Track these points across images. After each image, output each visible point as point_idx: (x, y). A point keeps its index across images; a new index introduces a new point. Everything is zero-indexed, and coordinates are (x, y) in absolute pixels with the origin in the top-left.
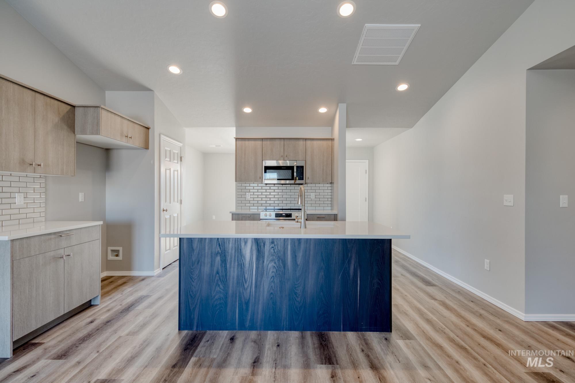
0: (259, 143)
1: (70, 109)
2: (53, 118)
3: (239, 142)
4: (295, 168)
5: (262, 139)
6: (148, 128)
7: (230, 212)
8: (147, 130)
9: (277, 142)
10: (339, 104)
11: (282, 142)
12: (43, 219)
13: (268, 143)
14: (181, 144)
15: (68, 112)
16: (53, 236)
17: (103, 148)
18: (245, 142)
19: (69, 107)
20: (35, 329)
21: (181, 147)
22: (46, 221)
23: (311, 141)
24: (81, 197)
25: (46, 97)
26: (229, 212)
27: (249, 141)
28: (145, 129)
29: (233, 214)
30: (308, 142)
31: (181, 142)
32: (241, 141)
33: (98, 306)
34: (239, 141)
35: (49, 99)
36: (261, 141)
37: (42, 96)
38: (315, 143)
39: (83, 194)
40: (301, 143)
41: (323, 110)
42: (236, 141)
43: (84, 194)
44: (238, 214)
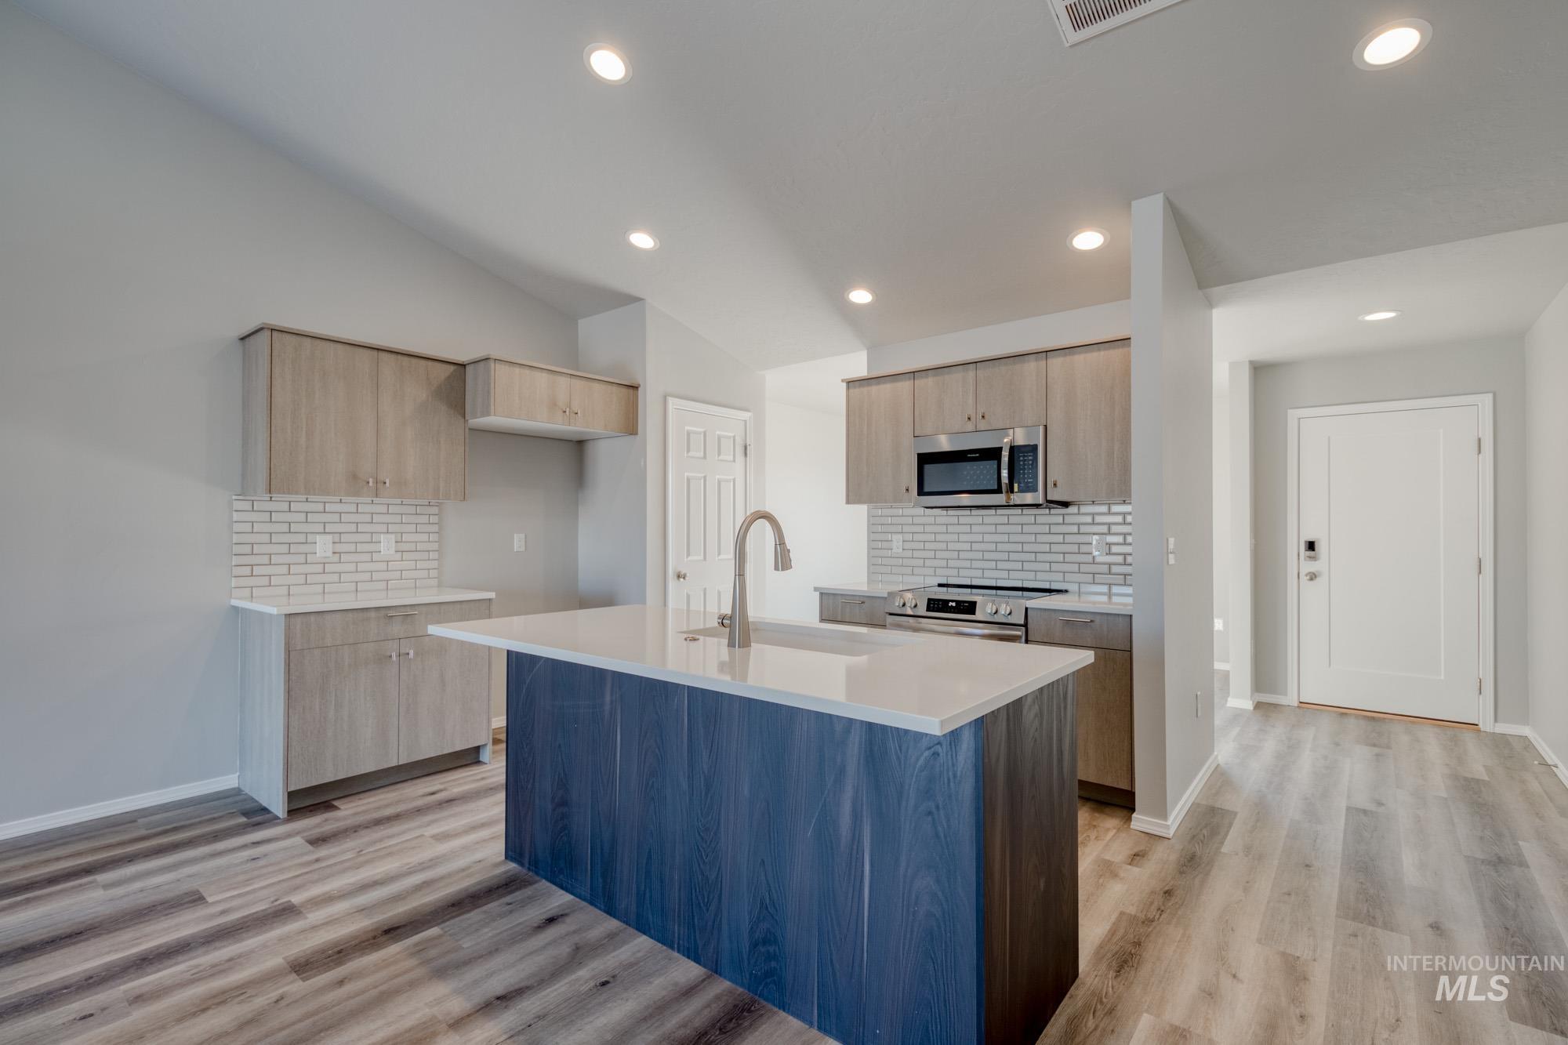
0: (905, 386)
1: (454, 371)
2: (416, 392)
3: (856, 391)
4: (1005, 454)
5: (913, 374)
6: (635, 388)
7: (816, 589)
8: (631, 391)
9: (957, 376)
10: (1133, 202)
11: (971, 374)
12: (435, 582)
13: (929, 382)
14: (746, 415)
15: (449, 377)
16: (373, 614)
17: (571, 441)
18: (869, 388)
19: (452, 368)
20: (332, 780)
21: (745, 421)
22: (440, 585)
23: (1065, 355)
24: (518, 542)
25: (399, 357)
26: (813, 589)
27: (879, 384)
28: (624, 390)
29: (821, 594)
30: (1056, 362)
31: (747, 410)
32: (860, 386)
33: (485, 766)
34: (855, 387)
35: (406, 359)
36: (910, 379)
37: (393, 356)
38: (1079, 358)
39: (522, 536)
40: (1031, 366)
41: (1088, 240)
42: (848, 388)
43: (526, 536)
44: (834, 594)
